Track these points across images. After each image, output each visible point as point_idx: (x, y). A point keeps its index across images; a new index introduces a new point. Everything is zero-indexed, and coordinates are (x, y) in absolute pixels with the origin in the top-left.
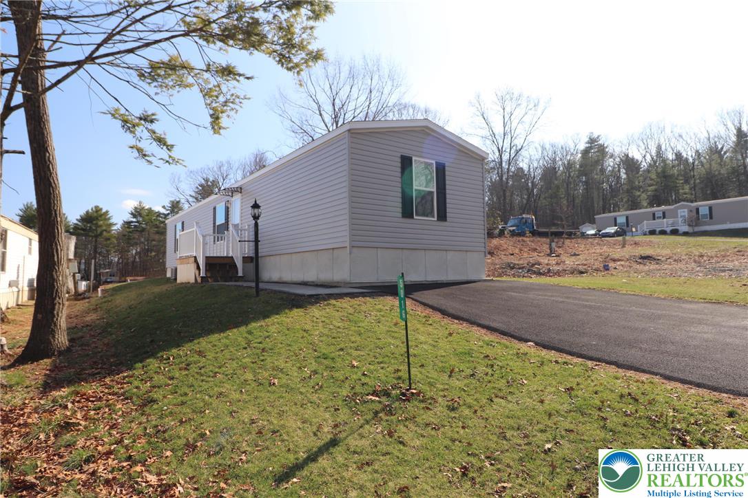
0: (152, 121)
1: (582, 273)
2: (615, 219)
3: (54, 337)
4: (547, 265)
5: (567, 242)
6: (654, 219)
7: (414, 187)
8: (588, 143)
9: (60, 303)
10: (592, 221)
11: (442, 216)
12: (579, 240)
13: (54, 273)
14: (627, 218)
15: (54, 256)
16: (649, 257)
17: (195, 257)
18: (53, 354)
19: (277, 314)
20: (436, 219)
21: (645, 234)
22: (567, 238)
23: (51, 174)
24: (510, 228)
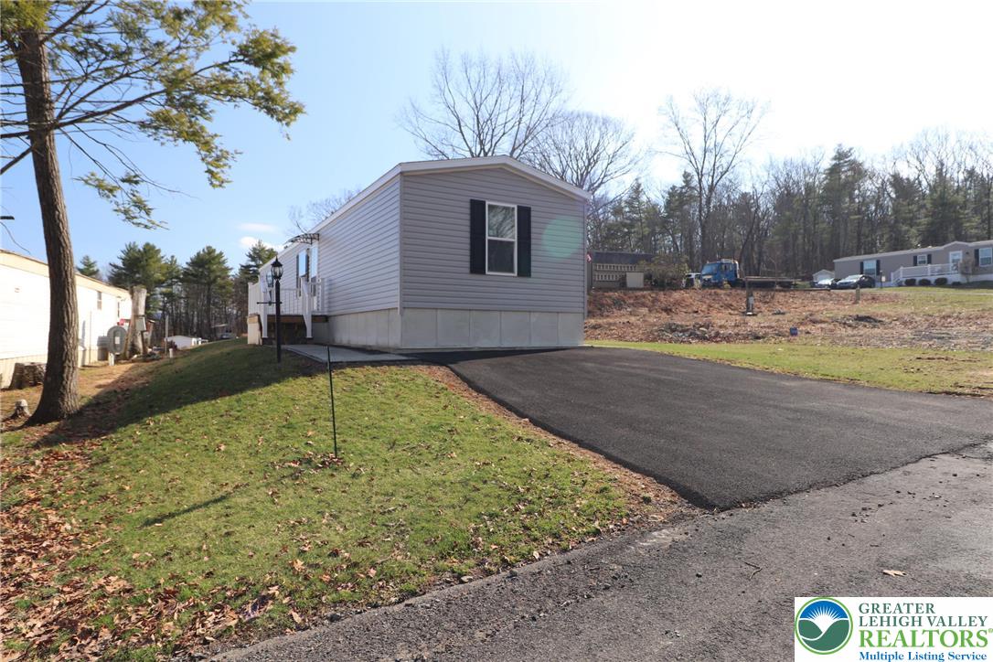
0: (137, 182)
1: (758, 338)
2: (862, 264)
3: (63, 400)
4: (721, 327)
5: (780, 296)
6: (915, 264)
7: (487, 238)
8: (835, 158)
9: (69, 367)
10: (831, 268)
11: (525, 271)
12: (797, 294)
13: (64, 336)
14: (878, 262)
15: (64, 318)
16: (869, 317)
17: (259, 316)
18: (62, 418)
19: (279, 382)
20: (516, 274)
21: (900, 285)
22: (780, 291)
23: (61, 233)
24: (704, 277)
